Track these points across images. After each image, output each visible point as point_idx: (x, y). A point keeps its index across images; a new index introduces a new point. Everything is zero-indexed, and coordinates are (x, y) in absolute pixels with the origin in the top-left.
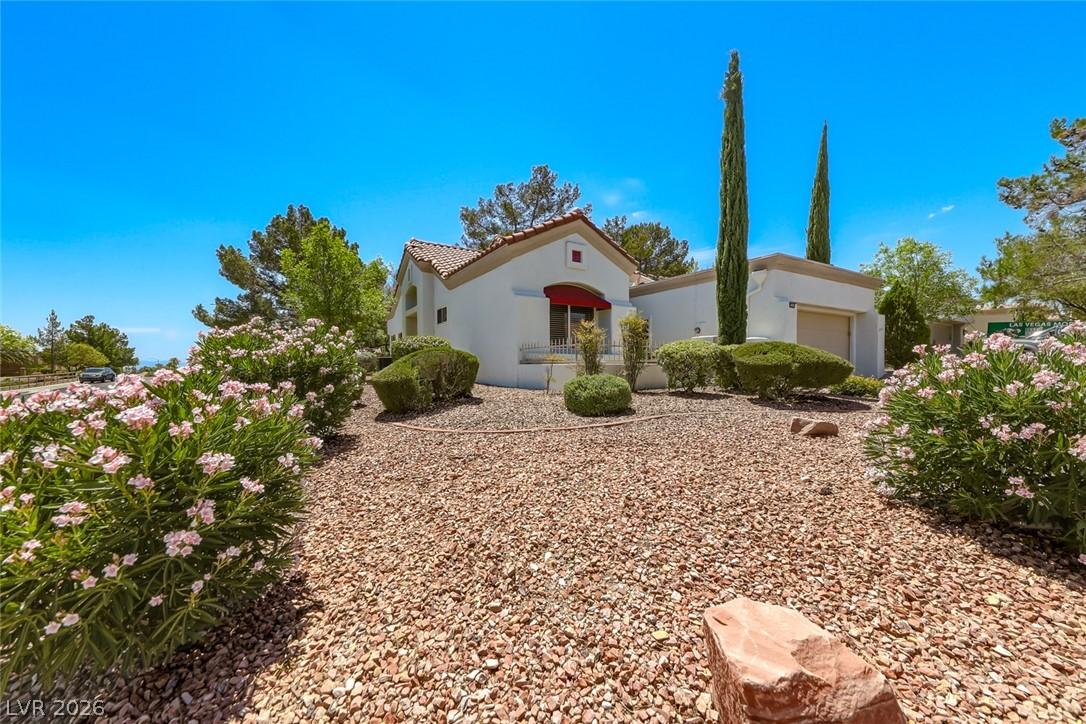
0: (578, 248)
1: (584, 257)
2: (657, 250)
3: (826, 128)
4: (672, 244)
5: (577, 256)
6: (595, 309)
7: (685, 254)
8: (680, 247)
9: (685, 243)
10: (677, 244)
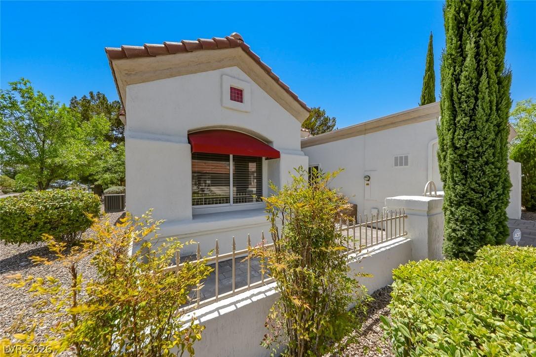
0: (238, 85)
1: (246, 96)
2: (318, 124)
3: (432, 36)
4: (326, 120)
5: (237, 95)
6: (264, 158)
7: (334, 125)
8: (331, 121)
9: (334, 119)
10: (330, 120)
